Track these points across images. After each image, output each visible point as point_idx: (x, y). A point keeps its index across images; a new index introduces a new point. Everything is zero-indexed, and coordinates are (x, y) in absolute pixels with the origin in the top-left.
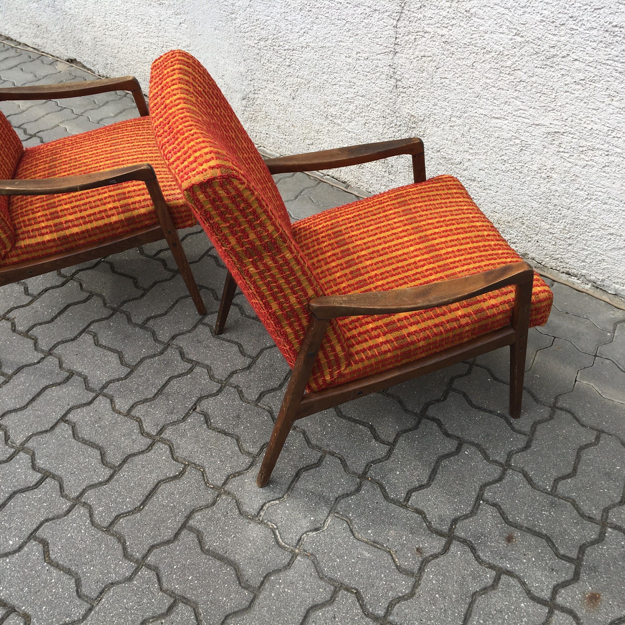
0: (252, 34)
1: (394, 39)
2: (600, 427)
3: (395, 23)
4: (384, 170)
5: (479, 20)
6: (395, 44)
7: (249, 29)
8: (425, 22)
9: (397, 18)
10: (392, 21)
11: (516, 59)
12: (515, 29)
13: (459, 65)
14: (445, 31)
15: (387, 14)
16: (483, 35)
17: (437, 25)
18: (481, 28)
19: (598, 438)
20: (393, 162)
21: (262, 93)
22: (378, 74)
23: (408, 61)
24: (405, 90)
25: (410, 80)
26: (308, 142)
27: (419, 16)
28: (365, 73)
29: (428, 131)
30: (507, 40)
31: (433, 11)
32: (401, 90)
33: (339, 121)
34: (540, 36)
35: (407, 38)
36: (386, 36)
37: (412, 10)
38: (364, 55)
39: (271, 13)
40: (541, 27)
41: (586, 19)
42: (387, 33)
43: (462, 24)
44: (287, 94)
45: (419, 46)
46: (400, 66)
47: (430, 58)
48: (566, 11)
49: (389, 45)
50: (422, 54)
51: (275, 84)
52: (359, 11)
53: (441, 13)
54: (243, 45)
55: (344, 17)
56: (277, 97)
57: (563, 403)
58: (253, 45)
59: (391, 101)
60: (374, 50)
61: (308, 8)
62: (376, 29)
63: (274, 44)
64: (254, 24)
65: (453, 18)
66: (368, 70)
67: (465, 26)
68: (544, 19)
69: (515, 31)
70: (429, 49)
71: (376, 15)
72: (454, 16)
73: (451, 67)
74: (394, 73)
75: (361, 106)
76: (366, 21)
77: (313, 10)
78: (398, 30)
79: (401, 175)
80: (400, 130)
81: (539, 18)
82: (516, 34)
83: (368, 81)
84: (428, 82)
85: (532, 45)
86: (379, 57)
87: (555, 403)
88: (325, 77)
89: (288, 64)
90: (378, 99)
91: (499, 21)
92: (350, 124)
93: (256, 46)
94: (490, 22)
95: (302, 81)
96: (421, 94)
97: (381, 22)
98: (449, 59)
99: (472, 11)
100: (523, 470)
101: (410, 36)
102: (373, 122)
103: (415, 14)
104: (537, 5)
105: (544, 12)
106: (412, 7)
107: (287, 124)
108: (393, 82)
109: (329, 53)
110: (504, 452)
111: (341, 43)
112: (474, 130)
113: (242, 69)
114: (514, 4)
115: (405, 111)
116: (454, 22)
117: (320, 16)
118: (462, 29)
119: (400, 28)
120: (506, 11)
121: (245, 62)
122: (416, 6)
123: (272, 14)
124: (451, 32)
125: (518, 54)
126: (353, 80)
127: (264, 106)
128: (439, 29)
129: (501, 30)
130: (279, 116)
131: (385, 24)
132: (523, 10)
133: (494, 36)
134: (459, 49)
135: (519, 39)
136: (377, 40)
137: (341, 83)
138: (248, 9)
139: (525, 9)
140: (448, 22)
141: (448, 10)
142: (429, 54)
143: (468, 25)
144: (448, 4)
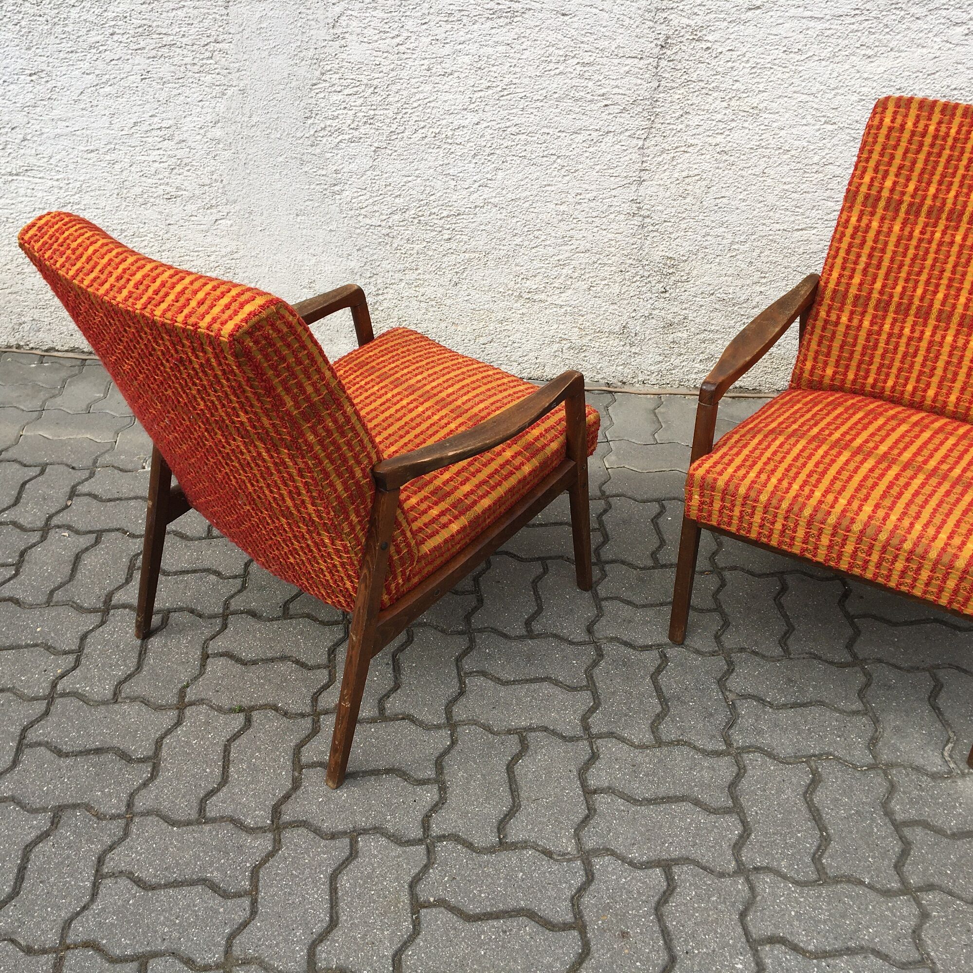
0: (375, 208)
1: (640, 164)
3: (640, 143)
4: (622, 343)
5: (771, 116)
6: (641, 170)
7: (371, 201)
8: (689, 133)
9: (644, 136)
10: (635, 141)
11: (827, 151)
12: (824, 116)
13: (743, 177)
14: (719, 139)
15: (627, 133)
16: (778, 132)
17: (708, 133)
18: (775, 125)
20: (638, 328)
21: (391, 291)
22: (612, 216)
23: (661, 188)
24: (657, 227)
25: (665, 212)
26: (482, 340)
27: (680, 126)
28: (590, 220)
29: (695, 272)
30: (813, 132)
31: (701, 117)
32: (651, 228)
33: (543, 296)
34: (859, 118)
35: (660, 159)
36: (626, 163)
37: (668, 122)
38: (588, 196)
39: (417, 170)
40: (859, 108)
41: (918, 88)
42: (627, 158)
43: (746, 125)
44: (445, 280)
45: (679, 166)
46: (648, 198)
47: (697, 178)
48: (892, 84)
49: (631, 174)
50: (685, 174)
51: (419, 271)
52: (580, 138)
53: (713, 118)
54: (356, 228)
55: (553, 152)
56: (422, 290)
58: (379, 223)
59: (635, 246)
60: (606, 185)
61: (488, 151)
62: (609, 157)
63: (420, 214)
64: (380, 192)
65: (733, 120)
66: (594, 214)
67: (751, 127)
68: (863, 98)
69: (823, 120)
70: (695, 166)
71: (610, 138)
72: (734, 117)
73: (731, 181)
74: (639, 208)
75: (583, 266)
76: (591, 149)
77: (498, 152)
78: (645, 151)
79: (650, 342)
80: (650, 282)
81: (855, 97)
82: (825, 122)
83: (595, 230)
84: (695, 208)
85: (848, 131)
86: (613, 193)
88: (518, 240)
89: (446, 237)
90: (613, 249)
91: (800, 111)
92: (563, 295)
93: (383, 224)
94: (787, 115)
95: (473, 255)
96: (683, 226)
97: (618, 146)
98: (727, 172)
99: (761, 106)
101: (665, 155)
102: (603, 283)
103: (671, 127)
104: (853, 82)
105: (863, 89)
106: (668, 117)
107: (443, 325)
108: (637, 221)
109: (527, 205)
111: (548, 188)
112: (767, 253)
113: (352, 264)
114: (822, 87)
115: (657, 255)
116: (733, 124)
117: (508, 159)
118: (747, 131)
119: (648, 148)
120: (811, 98)
121: (360, 252)
122: (674, 115)
123: (417, 172)
124: (728, 139)
125: (829, 145)
126: (569, 234)
127: (397, 309)
128: (710, 139)
129: (804, 121)
130: (426, 317)
131: (624, 148)
132: (833, 92)
133: (794, 131)
134: (742, 157)
135: (829, 127)
136: (612, 171)
137: (548, 242)
138: (369, 173)
139: (836, 91)
140: (724, 126)
141: (724, 112)
142: (696, 172)
143: (755, 125)
144: (725, 104)
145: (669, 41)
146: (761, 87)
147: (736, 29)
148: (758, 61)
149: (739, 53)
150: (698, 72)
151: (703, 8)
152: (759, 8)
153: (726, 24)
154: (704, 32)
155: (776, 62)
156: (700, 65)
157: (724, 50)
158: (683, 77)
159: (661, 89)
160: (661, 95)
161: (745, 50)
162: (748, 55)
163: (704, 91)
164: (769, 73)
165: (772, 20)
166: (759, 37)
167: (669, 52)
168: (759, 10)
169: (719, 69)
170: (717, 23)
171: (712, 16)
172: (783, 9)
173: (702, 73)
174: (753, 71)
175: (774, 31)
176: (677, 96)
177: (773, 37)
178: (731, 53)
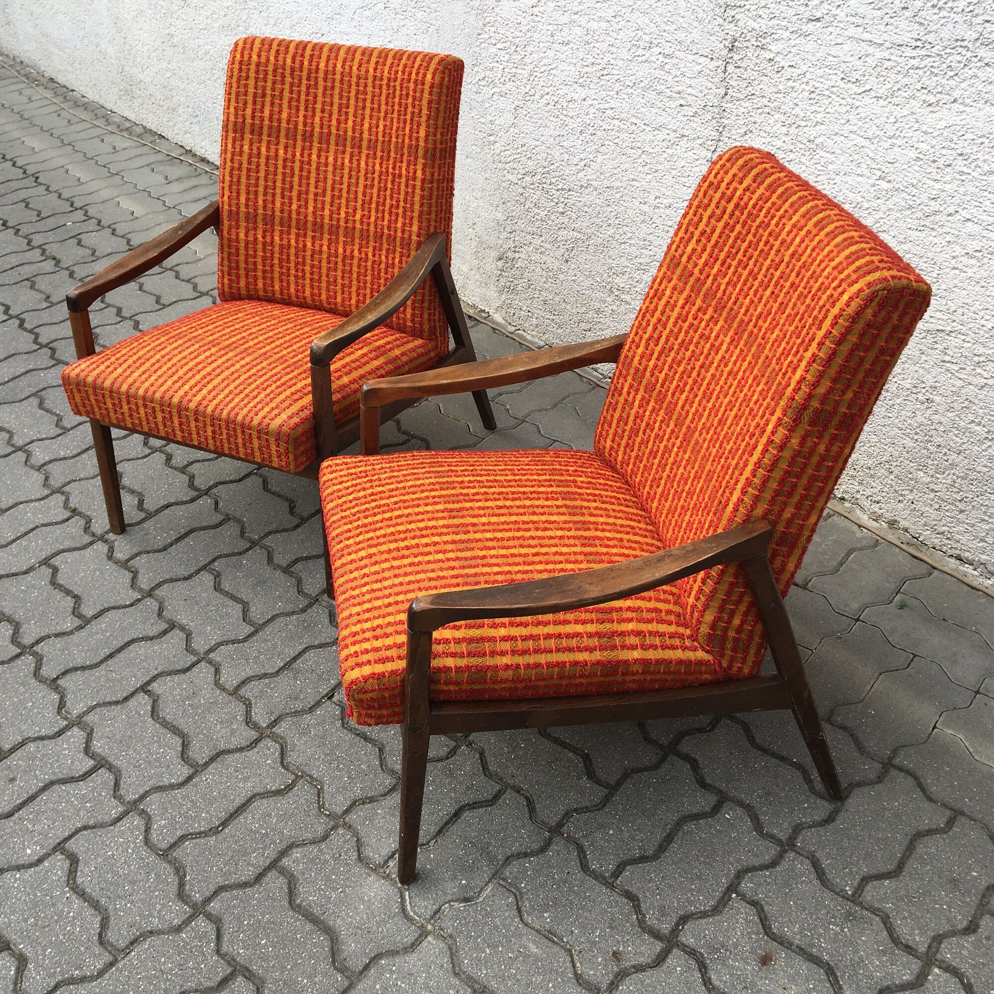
0: (515, 166)
2: (959, 805)
3: (709, 155)
5: (827, 155)
7: (512, 157)
9: (713, 148)
10: (705, 152)
11: (881, 214)
12: (879, 169)
15: (699, 141)
16: (833, 177)
18: (830, 167)
19: (950, 823)
21: (524, 252)
26: (584, 326)
28: (666, 228)
30: (867, 186)
31: (763, 140)
33: (627, 298)
34: (915, 182)
36: (697, 175)
37: (734, 137)
38: (665, 201)
39: (542, 135)
40: (917, 168)
41: (982, 158)
42: (697, 169)
43: (803, 160)
44: (559, 253)
48: (953, 146)
51: (542, 239)
52: (661, 137)
53: (774, 143)
54: (503, 181)
55: (639, 145)
56: (545, 258)
57: (905, 759)
58: (517, 181)
60: (679, 194)
61: (591, 130)
62: (683, 163)
63: (544, 180)
64: (519, 151)
65: (791, 151)
66: (670, 223)
67: (808, 163)
68: (921, 156)
69: (879, 173)
71: (683, 143)
72: (792, 147)
76: (669, 151)
77: (598, 133)
81: (913, 154)
82: (880, 178)
85: (904, 195)
87: (890, 759)
88: (611, 231)
89: (561, 210)
91: (856, 157)
93: (519, 182)
94: (842, 159)
95: (579, 236)
97: (690, 153)
99: (818, 141)
100: (813, 856)
103: (737, 144)
104: (910, 135)
105: (921, 145)
106: (734, 132)
107: (557, 299)
109: (618, 196)
110: (790, 823)
111: (634, 183)
113: (499, 215)
114: (878, 133)
116: (792, 156)
117: (607, 143)
118: (804, 167)
120: (866, 143)
121: (504, 206)
122: (739, 131)
123: (543, 138)
125: (883, 208)
126: (651, 237)
127: (527, 271)
129: (859, 171)
130: (547, 286)
131: (695, 157)
132: (890, 141)
133: (847, 179)
135: (884, 185)
136: (684, 180)
137: (633, 242)
138: (512, 129)
139: (893, 141)
140: (783, 155)
141: (784, 138)
143: (813, 161)
144: (784, 130)
145: (736, 44)
146: (819, 117)
147: (798, 41)
148: (817, 85)
149: (799, 71)
150: (761, 86)
151: (768, 11)
152: (818, 20)
153: (788, 34)
154: (768, 40)
155: (834, 90)
156: (764, 78)
157: (786, 65)
158: (750, 89)
159: (728, 97)
160: (729, 105)
161: (805, 68)
162: (808, 75)
163: (767, 110)
164: (827, 102)
165: (831, 37)
166: (818, 55)
167: (736, 57)
168: (818, 24)
169: (781, 87)
170: (780, 32)
171: (775, 22)
172: (842, 25)
173: (765, 88)
174: (812, 96)
175: (833, 51)
176: (743, 110)
177: (831, 59)
178: (793, 69)
